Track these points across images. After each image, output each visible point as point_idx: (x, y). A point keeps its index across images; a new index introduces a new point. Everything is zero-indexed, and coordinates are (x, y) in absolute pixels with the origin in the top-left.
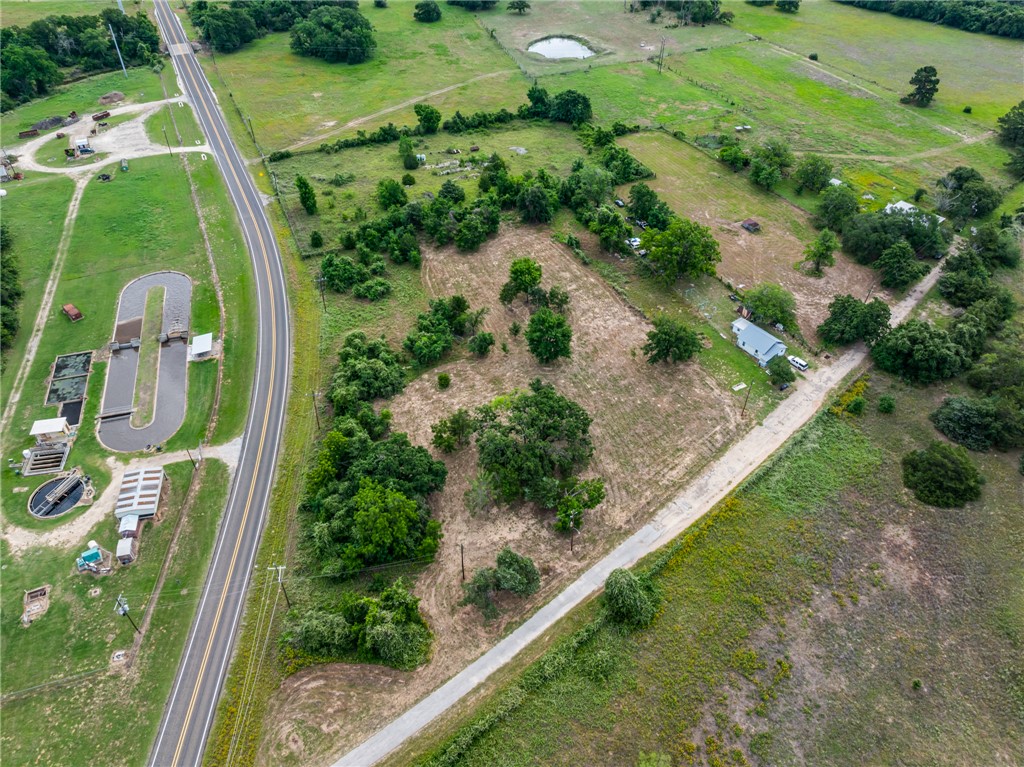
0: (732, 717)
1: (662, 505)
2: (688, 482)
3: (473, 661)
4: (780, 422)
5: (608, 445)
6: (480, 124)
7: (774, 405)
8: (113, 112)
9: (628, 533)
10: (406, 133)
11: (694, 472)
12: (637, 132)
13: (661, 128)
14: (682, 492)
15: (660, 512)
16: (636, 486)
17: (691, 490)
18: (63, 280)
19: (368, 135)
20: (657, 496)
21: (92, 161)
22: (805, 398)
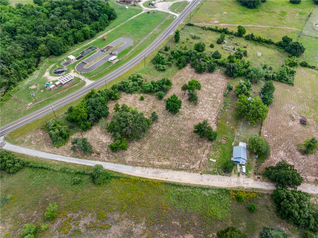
1: (143, 166)
2: (157, 168)
4: (208, 179)
5: (153, 142)
6: (257, 40)
9: (126, 164)
10: (231, 33)
11: (162, 167)
14: (152, 168)
15: (139, 167)
16: (144, 156)
17: (155, 170)
18: (113, 31)
19: (218, 29)
20: (144, 163)
21: (151, 8)
22: (229, 181)
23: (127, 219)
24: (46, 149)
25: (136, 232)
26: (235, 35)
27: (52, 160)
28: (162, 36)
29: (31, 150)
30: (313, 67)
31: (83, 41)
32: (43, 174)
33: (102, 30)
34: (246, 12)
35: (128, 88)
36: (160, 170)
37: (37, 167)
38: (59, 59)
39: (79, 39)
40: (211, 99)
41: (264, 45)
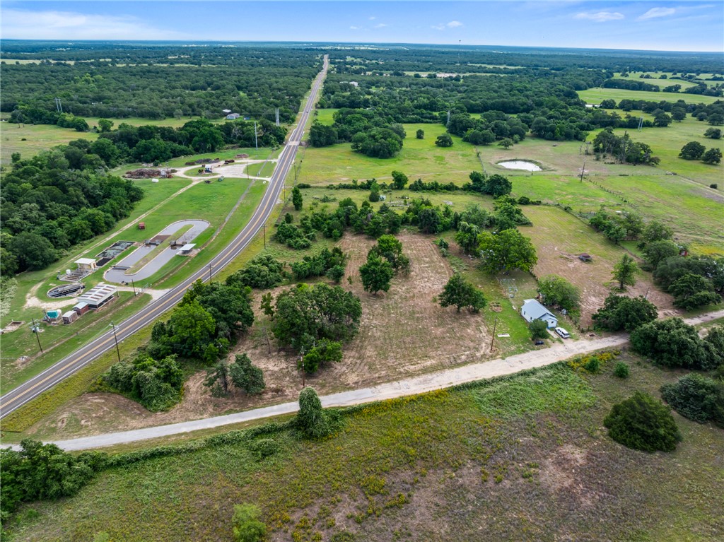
0: (334, 515)
1: (389, 381)
2: (418, 375)
3: (193, 420)
4: (520, 361)
5: (378, 343)
7: (524, 351)
9: (352, 388)
10: (384, 186)
11: (426, 371)
12: (538, 205)
13: (558, 205)
14: (409, 379)
15: (383, 385)
16: (378, 367)
17: (416, 380)
18: (150, 215)
19: (359, 183)
20: (389, 376)
21: (208, 176)
23: (431, 471)
24: (134, 423)
25: (468, 483)
26: (392, 188)
27: (168, 437)
28: (262, 208)
29: (93, 437)
30: (538, 203)
31: (92, 237)
32: (164, 469)
33: (125, 216)
34: (382, 163)
35: (263, 277)
36: (429, 376)
37: (137, 460)
38: (48, 273)
39: (80, 234)
41: (446, 192)
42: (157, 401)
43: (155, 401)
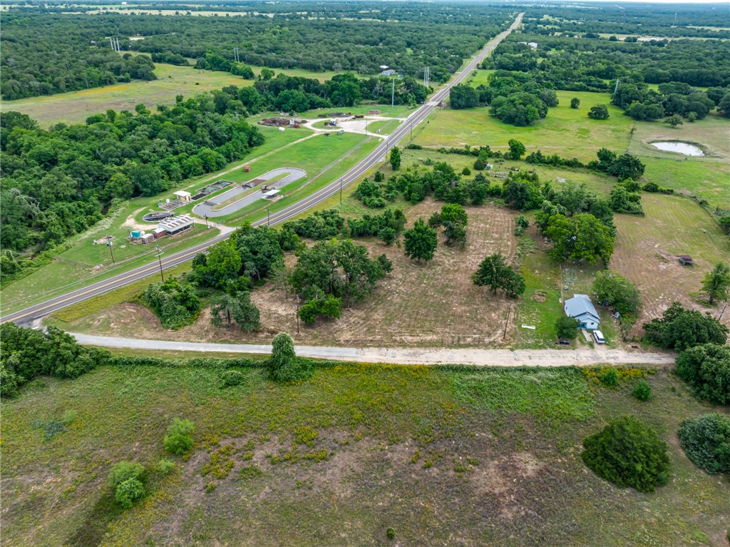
0: (257, 451)
1: (379, 346)
2: (411, 347)
3: (192, 342)
4: (529, 357)
5: (392, 308)
6: (551, 162)
7: (541, 347)
8: (365, 117)
9: (341, 345)
10: (497, 155)
11: (421, 344)
12: (669, 194)
13: (695, 197)
14: (400, 348)
15: (372, 348)
16: (377, 330)
17: (406, 351)
18: (261, 160)
19: (472, 149)
20: (382, 341)
21: (331, 128)
22: (575, 356)
23: (367, 438)
24: (147, 334)
25: (395, 459)
26: (506, 157)
27: (165, 351)
28: (363, 164)
29: (112, 338)
30: (670, 192)
31: (202, 173)
32: (146, 375)
33: (239, 158)
34: (515, 131)
35: (317, 228)
36: (422, 350)
37: (131, 363)
39: (192, 169)
40: (492, 242)
41: (565, 168)
42: (171, 320)
43: (169, 320)
